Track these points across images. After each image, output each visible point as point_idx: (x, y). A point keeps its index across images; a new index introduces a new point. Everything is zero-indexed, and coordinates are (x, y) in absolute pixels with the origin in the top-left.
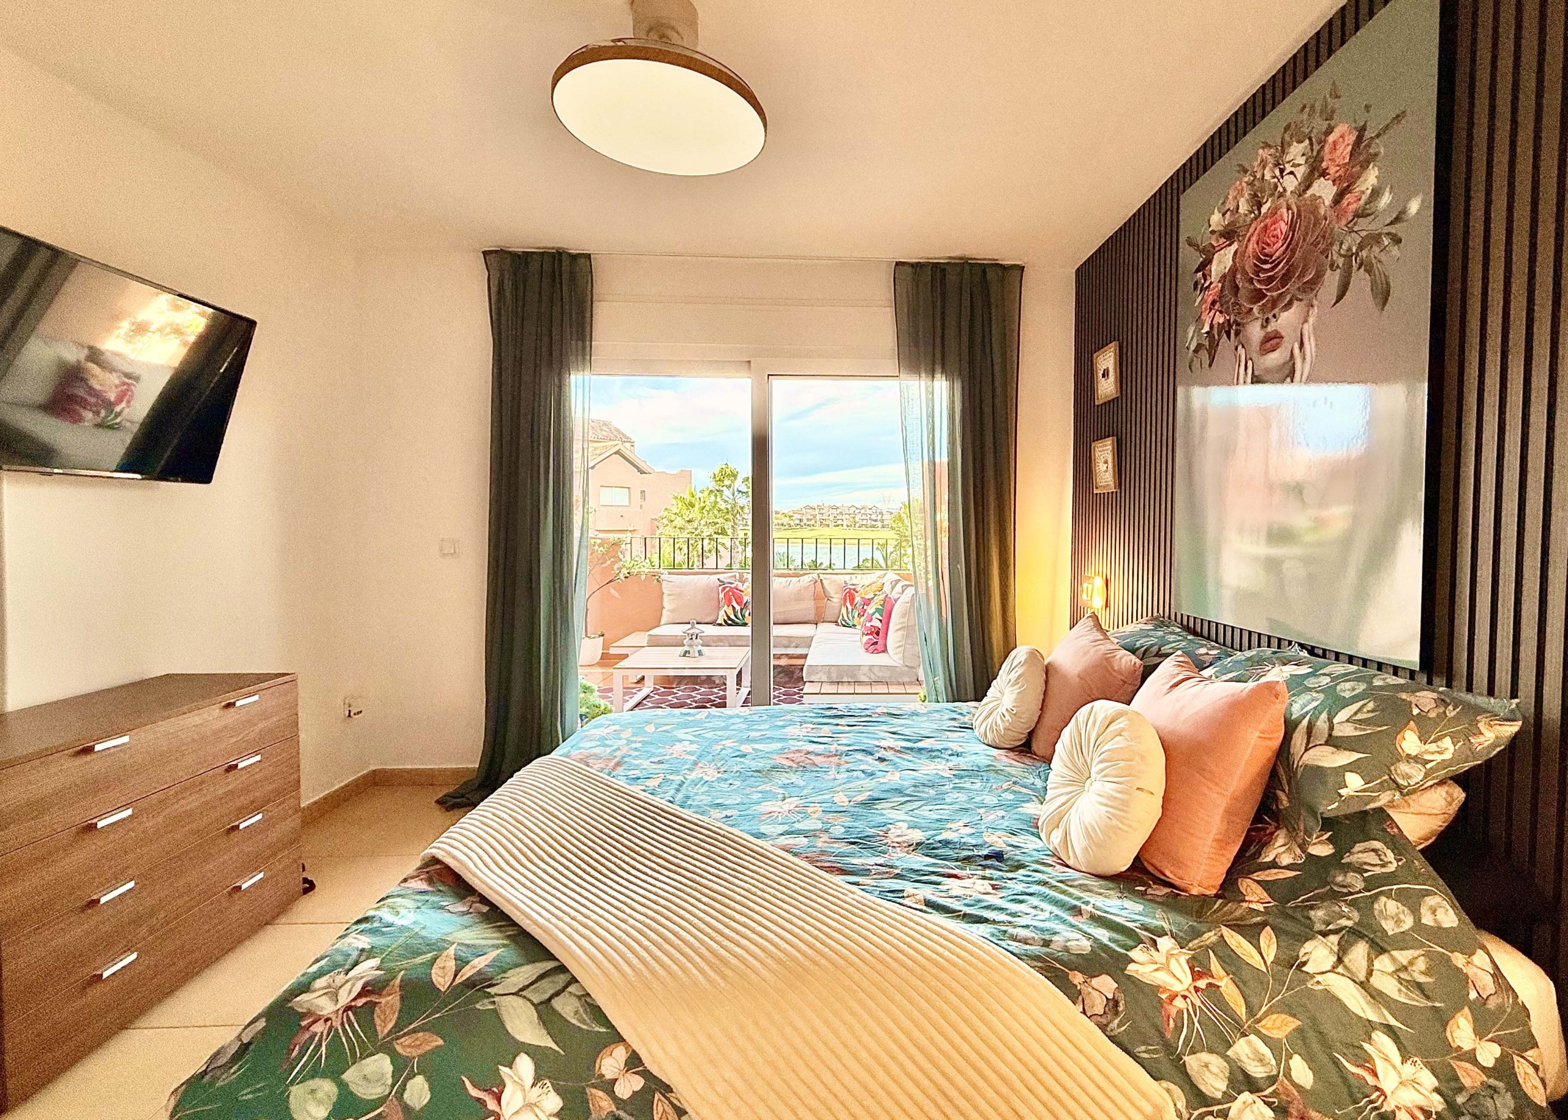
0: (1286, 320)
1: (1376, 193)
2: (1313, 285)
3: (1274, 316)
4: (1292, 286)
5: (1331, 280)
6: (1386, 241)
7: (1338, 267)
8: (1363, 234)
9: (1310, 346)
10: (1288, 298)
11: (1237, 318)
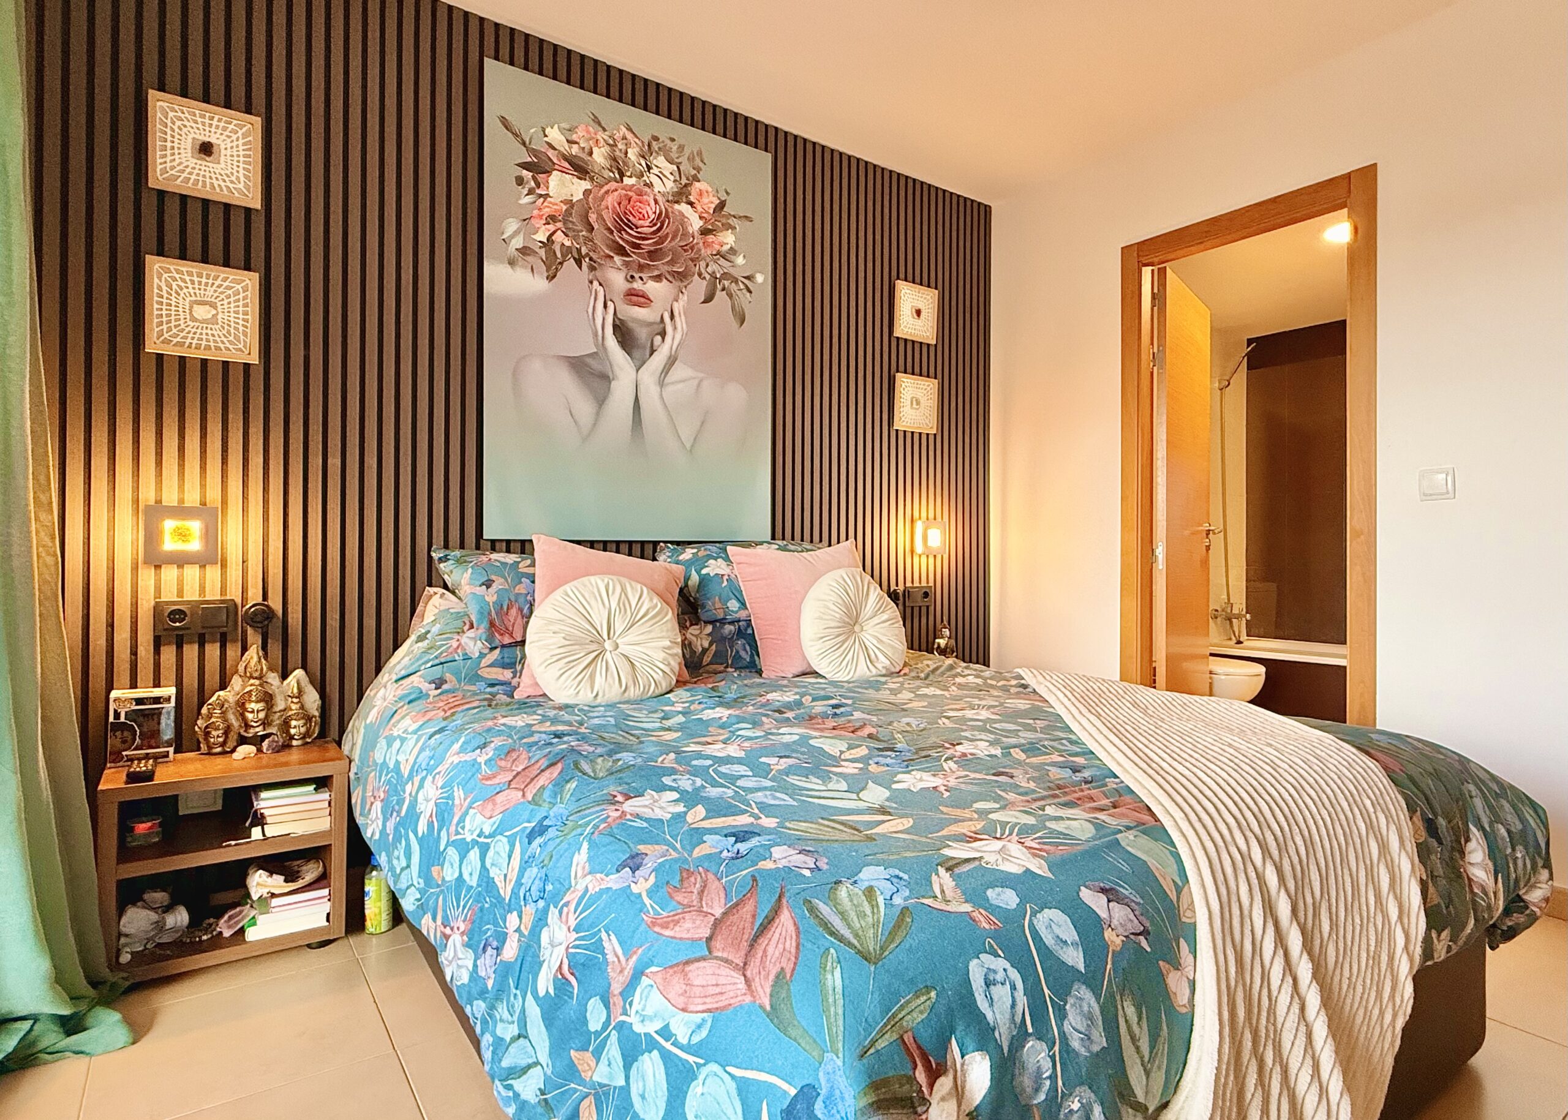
0: (652, 288)
1: (733, 251)
2: (682, 277)
3: (641, 278)
4: (662, 266)
5: (698, 287)
6: (742, 286)
7: (705, 278)
8: (726, 271)
9: (680, 321)
10: (656, 273)
11: (591, 254)
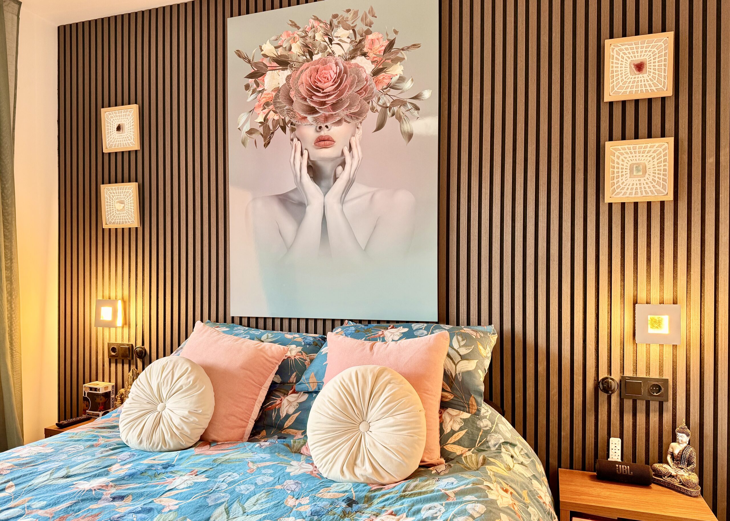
0: (335, 131)
1: (402, 79)
5: (372, 118)
9: (357, 151)
10: (338, 119)
11: (292, 120)
